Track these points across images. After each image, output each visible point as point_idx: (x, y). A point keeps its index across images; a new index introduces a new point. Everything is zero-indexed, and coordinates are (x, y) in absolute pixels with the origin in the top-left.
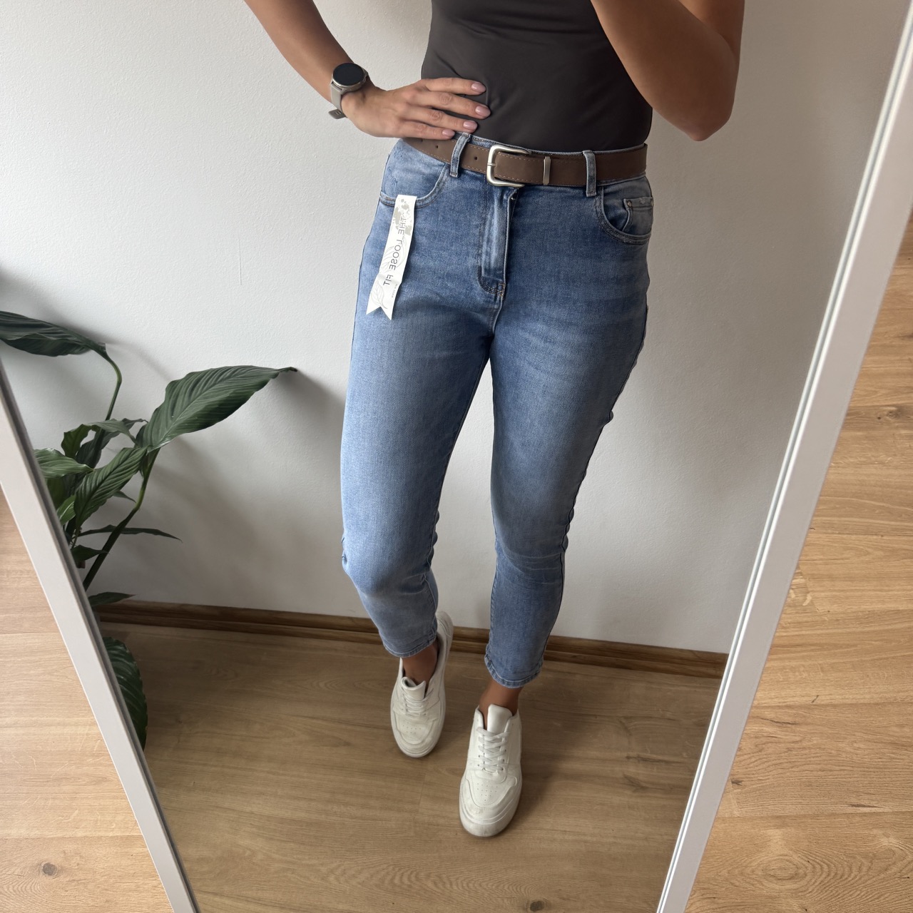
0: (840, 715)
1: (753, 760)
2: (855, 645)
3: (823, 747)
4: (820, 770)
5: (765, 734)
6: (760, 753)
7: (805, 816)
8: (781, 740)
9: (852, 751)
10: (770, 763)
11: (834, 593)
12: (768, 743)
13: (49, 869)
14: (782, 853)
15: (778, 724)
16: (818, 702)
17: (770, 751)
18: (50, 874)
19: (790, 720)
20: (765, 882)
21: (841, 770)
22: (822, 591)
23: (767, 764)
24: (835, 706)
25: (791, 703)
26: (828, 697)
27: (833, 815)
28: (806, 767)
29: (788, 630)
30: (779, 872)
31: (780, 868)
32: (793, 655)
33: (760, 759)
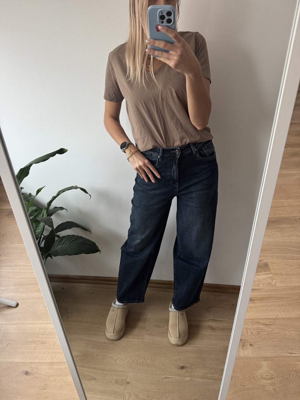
0: (285, 322)
1: (257, 337)
2: (290, 298)
3: (280, 333)
4: (279, 341)
5: (260, 328)
6: (259, 335)
7: (274, 357)
8: (266, 331)
9: (289, 334)
10: (262, 338)
11: (283, 280)
12: (261, 331)
13: (27, 373)
14: (267, 370)
15: (265, 325)
16: (278, 317)
17: (262, 334)
18: (27, 375)
19: (269, 323)
20: (261, 380)
21: (286, 341)
22: (278, 279)
24: (283, 319)
25: (269, 318)
26: (281, 316)
27: (284, 357)
28: (274, 340)
29: (267, 292)
30: (266, 377)
31: (266, 375)
32: (269, 301)
33: (259, 337)
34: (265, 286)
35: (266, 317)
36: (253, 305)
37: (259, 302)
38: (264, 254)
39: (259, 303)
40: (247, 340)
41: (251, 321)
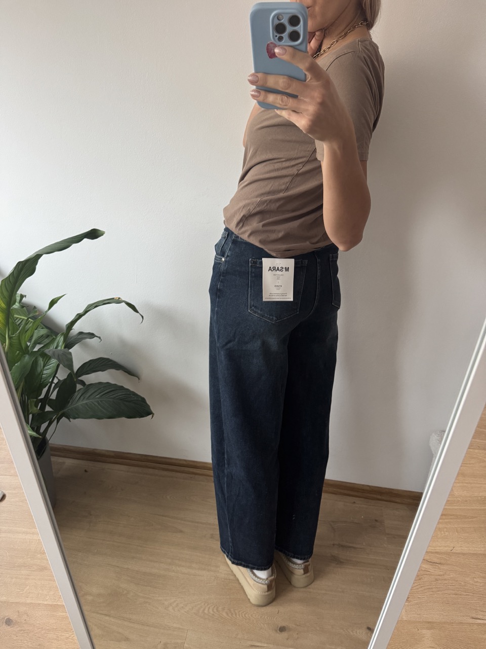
0: (467, 560)
1: (416, 585)
2: (476, 517)
3: (456, 579)
4: (455, 594)
7: (445, 623)
8: (432, 574)
9: (473, 583)
10: (425, 588)
11: (465, 484)
12: (425, 574)
13: (9, 622)
14: (431, 645)
15: (431, 563)
16: (454, 551)
17: (425, 580)
18: (9, 625)
19: (438, 561)
21: (467, 595)
22: (458, 483)
24: (464, 554)
25: (438, 551)
26: (460, 548)
27: (461, 623)
28: (446, 592)
33: (419, 584)
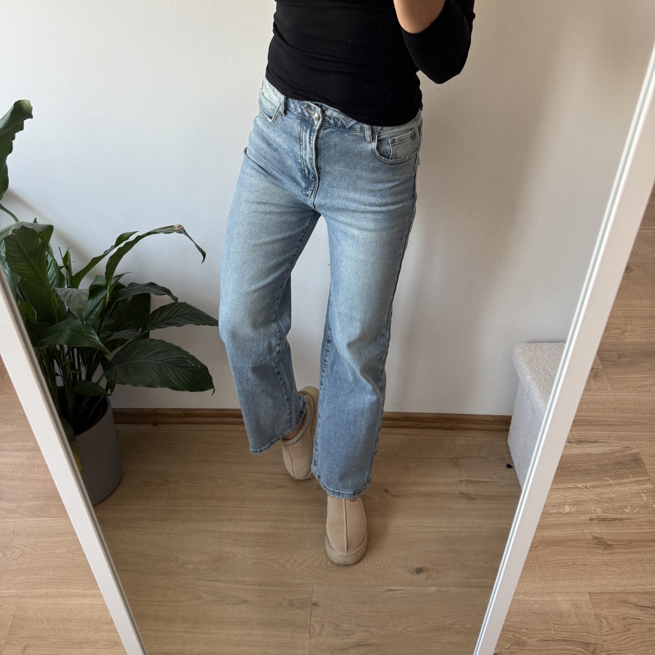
1: (623, 638)
5: (631, 616)
6: (628, 632)
8: (644, 622)
10: (636, 641)
12: (634, 624)
15: (641, 608)
19: (650, 604)
23: (634, 642)
25: (650, 590)
29: (643, 527)
32: (648, 549)
33: (628, 638)
34: (638, 513)
35: (642, 588)
36: (610, 557)
37: (623, 550)
38: (630, 433)
39: (625, 553)
40: (601, 644)
41: (607, 597)
